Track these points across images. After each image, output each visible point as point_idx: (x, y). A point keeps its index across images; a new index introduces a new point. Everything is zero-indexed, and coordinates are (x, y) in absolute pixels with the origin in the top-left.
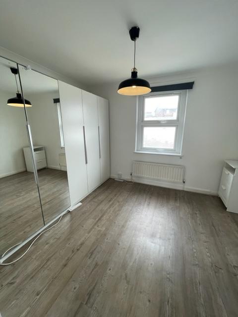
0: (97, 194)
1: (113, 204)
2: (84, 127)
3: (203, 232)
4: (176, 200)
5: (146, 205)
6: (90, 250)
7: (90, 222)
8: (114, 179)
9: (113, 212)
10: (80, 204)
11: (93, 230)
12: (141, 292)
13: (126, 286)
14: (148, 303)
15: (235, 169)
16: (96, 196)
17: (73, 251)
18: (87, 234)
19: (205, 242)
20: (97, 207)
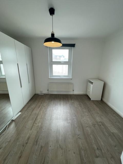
0: (29, 105)
1: (41, 108)
2: (18, 64)
3: (86, 111)
4: (71, 99)
5: (59, 105)
6: (35, 141)
7: (30, 123)
8: (38, 94)
9: (43, 113)
10: (20, 113)
11: (34, 127)
12: (69, 151)
13: (61, 151)
14: (74, 154)
15: (93, 83)
16: (29, 106)
17: (23, 146)
18: (30, 131)
19: (87, 115)
20: (32, 112)
